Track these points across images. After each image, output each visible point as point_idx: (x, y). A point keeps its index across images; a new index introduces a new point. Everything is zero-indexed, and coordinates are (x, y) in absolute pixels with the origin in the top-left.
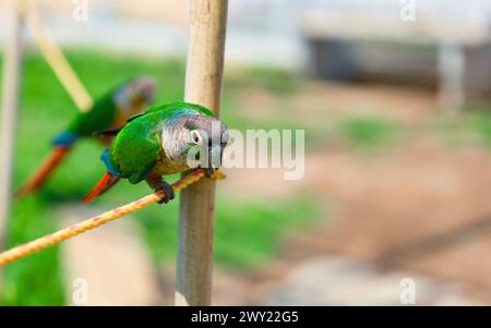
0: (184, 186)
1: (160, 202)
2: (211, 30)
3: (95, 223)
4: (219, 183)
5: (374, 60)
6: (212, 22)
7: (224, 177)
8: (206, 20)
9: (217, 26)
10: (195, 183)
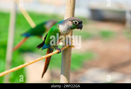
0: (64, 49)
1: (57, 53)
2: (71, 7)
3: (41, 59)
4: (72, 48)
5: (108, 15)
6: (71, 5)
7: (74, 47)
8: (70, 5)
9: (73, 6)
10: (66, 48)
